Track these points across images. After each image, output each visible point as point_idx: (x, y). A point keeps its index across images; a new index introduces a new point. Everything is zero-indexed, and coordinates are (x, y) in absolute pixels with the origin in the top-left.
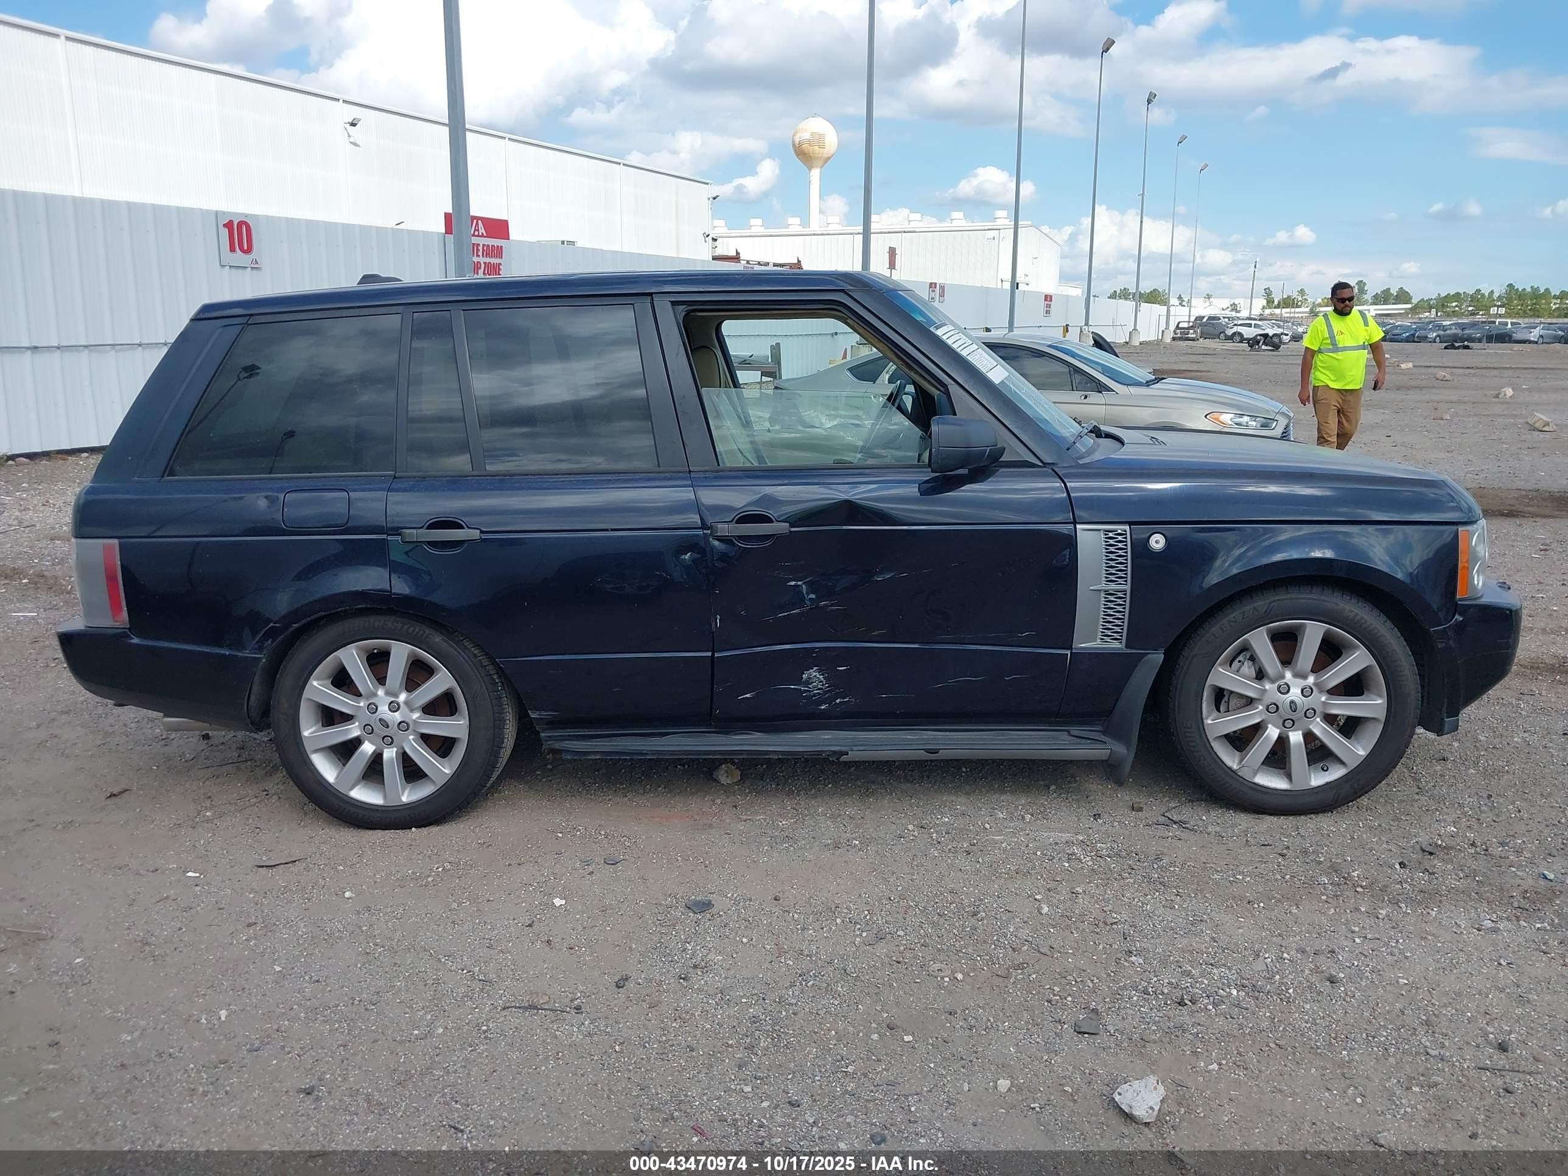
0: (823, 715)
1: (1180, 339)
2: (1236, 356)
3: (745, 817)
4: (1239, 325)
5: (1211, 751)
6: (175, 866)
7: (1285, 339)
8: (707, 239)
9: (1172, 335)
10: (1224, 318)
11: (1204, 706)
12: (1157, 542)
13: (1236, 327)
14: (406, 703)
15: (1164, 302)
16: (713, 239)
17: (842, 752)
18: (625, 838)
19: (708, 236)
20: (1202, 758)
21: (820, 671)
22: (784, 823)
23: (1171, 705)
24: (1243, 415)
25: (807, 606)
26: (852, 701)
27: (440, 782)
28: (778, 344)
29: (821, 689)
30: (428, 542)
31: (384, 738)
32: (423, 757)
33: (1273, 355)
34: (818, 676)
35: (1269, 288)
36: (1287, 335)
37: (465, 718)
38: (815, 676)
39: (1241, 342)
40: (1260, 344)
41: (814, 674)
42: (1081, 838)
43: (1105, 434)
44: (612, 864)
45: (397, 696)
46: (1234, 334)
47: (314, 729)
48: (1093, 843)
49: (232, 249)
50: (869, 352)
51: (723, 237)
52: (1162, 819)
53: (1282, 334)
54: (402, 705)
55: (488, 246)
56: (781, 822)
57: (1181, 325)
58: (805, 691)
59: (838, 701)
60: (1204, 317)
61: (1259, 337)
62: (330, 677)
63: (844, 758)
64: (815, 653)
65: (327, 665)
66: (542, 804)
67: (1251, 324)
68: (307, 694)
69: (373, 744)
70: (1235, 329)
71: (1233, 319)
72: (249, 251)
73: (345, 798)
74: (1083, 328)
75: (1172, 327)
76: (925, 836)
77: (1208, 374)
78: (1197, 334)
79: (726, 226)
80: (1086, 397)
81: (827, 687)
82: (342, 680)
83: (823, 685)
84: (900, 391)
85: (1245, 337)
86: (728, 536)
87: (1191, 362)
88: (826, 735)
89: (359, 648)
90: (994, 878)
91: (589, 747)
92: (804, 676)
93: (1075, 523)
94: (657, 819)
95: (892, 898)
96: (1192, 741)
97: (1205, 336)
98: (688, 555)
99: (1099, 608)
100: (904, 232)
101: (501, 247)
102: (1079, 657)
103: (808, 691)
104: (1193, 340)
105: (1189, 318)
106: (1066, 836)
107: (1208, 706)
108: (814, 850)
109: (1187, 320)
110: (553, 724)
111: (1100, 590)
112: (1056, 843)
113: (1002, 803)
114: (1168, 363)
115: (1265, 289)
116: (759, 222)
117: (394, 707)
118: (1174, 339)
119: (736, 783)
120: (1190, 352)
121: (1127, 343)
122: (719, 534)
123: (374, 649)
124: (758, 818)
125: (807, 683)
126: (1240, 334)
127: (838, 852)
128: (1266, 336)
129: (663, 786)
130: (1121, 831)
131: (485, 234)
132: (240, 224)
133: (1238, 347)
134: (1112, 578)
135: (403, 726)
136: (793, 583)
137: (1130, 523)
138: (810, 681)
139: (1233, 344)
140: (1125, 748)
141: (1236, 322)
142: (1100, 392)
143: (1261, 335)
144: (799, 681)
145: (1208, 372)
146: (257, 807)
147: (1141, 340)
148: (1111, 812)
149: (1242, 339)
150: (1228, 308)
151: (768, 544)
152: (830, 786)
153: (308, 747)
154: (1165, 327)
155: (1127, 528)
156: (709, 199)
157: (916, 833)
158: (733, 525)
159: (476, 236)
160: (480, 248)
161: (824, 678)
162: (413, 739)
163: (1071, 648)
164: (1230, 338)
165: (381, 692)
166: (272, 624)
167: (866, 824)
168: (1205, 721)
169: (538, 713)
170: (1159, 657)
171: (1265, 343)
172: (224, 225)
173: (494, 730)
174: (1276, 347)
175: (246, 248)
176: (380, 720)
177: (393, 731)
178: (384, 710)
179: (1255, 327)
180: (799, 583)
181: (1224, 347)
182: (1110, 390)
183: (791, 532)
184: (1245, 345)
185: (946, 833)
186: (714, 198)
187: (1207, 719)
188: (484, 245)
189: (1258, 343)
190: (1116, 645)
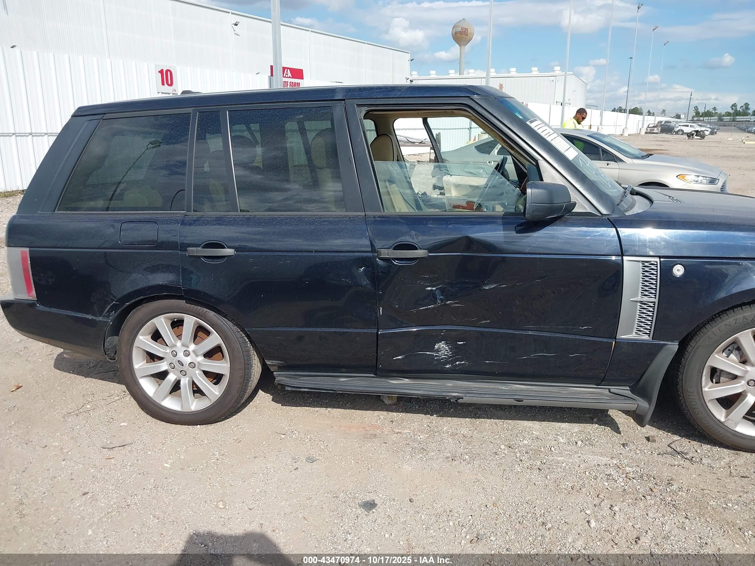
0: (447, 371)
1: (650, 133)
2: (681, 142)
3: (397, 431)
4: (682, 126)
5: (706, 408)
6: (57, 444)
7: (707, 133)
8: (407, 81)
9: (645, 131)
10: (673, 122)
11: (704, 378)
12: (678, 270)
13: (680, 127)
14: (194, 351)
15: (641, 114)
16: (410, 80)
17: (459, 397)
18: (321, 442)
19: (408, 79)
20: (700, 413)
21: (446, 344)
22: (421, 437)
23: (680, 377)
24: (699, 176)
25: (439, 303)
26: (466, 364)
27: (214, 399)
28: (439, 133)
29: (447, 355)
30: (203, 256)
31: (181, 371)
32: (204, 384)
33: (701, 142)
34: (445, 347)
35: (697, 107)
36: (708, 131)
37: (227, 362)
38: (443, 347)
39: (682, 134)
40: (694, 136)
41: (443, 345)
42: (615, 462)
43: (636, 192)
44: (312, 462)
45: (188, 347)
46: (679, 130)
47: (141, 364)
48: (623, 467)
49: (163, 84)
50: (486, 137)
51: (416, 80)
52: (669, 449)
53: (705, 130)
54: (192, 353)
55: (293, 82)
56: (419, 436)
57: (650, 126)
58: (436, 356)
59: (457, 363)
60: (662, 122)
61: (693, 132)
62: (150, 334)
63: (460, 401)
64: (443, 332)
65: (148, 327)
66: (276, 412)
67: (688, 125)
68: (136, 344)
69: (175, 374)
70: (679, 128)
71: (678, 122)
72: (171, 85)
73: (159, 406)
74: (599, 126)
75: (645, 126)
76: (512, 454)
77: (667, 151)
78: (658, 131)
79: (418, 74)
80: (608, 164)
81: (450, 354)
82: (156, 336)
83: (448, 353)
84: (504, 161)
85: (685, 132)
86: (388, 258)
87: (657, 145)
88: (450, 384)
89: (166, 318)
90: (557, 493)
91: (301, 384)
92: (436, 346)
93: (622, 255)
94: (343, 428)
95: (488, 507)
96: (694, 402)
97: (663, 131)
98: (363, 268)
99: (636, 312)
100: (507, 77)
101: (299, 83)
102: (620, 344)
103: (438, 356)
104: (656, 133)
105: (655, 122)
106: (605, 460)
107: (706, 379)
108: (439, 461)
109: (654, 123)
110: (281, 368)
111: (637, 302)
112: (599, 465)
113: (563, 431)
114: (644, 145)
115: (695, 107)
116: (434, 72)
117: (187, 354)
118: (646, 133)
119: (394, 404)
120: (656, 140)
121: (622, 135)
122: (382, 256)
123: (175, 319)
124: (405, 432)
125: (438, 351)
126: (682, 131)
127: (455, 463)
128: (697, 132)
129: (349, 403)
130: (641, 458)
131: (291, 77)
132: (167, 71)
133: (681, 137)
134: (646, 293)
135: (192, 365)
136: (429, 289)
137: (660, 257)
138: (440, 350)
139: (678, 135)
140: (647, 404)
141: (680, 124)
142: (617, 162)
143: (694, 131)
144: (432, 349)
145: (667, 150)
146: (117, 403)
147: (629, 133)
148: (634, 442)
149: (683, 133)
150: (674, 117)
151: (413, 263)
152: (452, 410)
153: (138, 374)
154: (641, 127)
155: (658, 260)
156: (409, 60)
157: (506, 452)
158: (391, 251)
159: (286, 77)
160: (289, 84)
161: (449, 348)
162: (198, 374)
163: (615, 338)
164: (677, 133)
165: (179, 344)
166: (114, 302)
167: (474, 442)
168: (703, 389)
169: (271, 361)
170: (674, 346)
171: (696, 135)
172: (159, 72)
173: (245, 370)
174: (703, 137)
175: (170, 83)
176: (179, 361)
177: (186, 368)
178: (181, 356)
179: (690, 127)
180: (434, 289)
181: (673, 137)
182: (621, 161)
183: (429, 256)
184: (685, 137)
185: (526, 453)
186: (412, 60)
187: (705, 387)
188: (290, 82)
189: (693, 135)
190: (646, 337)
